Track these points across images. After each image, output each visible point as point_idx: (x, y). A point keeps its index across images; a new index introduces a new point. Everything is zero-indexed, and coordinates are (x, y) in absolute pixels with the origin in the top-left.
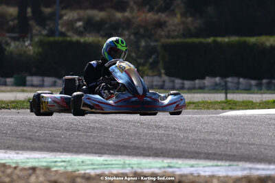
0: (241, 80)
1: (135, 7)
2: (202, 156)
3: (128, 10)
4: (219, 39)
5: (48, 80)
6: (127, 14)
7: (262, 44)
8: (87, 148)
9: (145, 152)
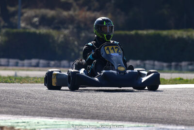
0: (156, 63)
1: (77, 8)
2: (127, 119)
3: (72, 9)
4: (140, 32)
5: (12, 61)
6: (71, 12)
7: (172, 36)
8: (41, 112)
9: (84, 116)
